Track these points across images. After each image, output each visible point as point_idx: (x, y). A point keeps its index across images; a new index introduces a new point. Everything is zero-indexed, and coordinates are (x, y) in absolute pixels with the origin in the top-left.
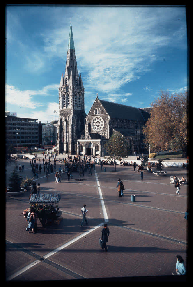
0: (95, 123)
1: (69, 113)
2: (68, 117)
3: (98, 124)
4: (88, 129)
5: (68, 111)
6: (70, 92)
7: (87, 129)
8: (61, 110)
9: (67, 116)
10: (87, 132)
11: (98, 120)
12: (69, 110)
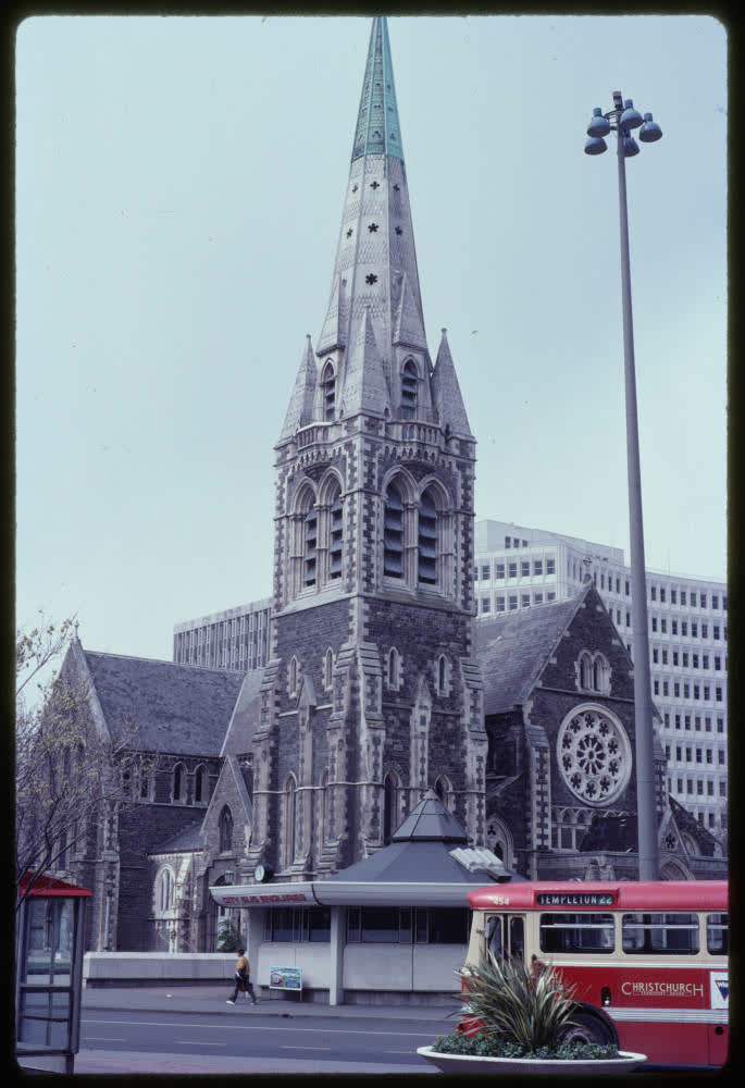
0: (575, 747)
1: (450, 637)
2: (437, 664)
3: (591, 755)
4: (548, 777)
5: (443, 617)
6: (460, 482)
7: (542, 781)
8: (373, 594)
9: (432, 657)
10: (543, 805)
11: (595, 730)
12: (450, 614)
